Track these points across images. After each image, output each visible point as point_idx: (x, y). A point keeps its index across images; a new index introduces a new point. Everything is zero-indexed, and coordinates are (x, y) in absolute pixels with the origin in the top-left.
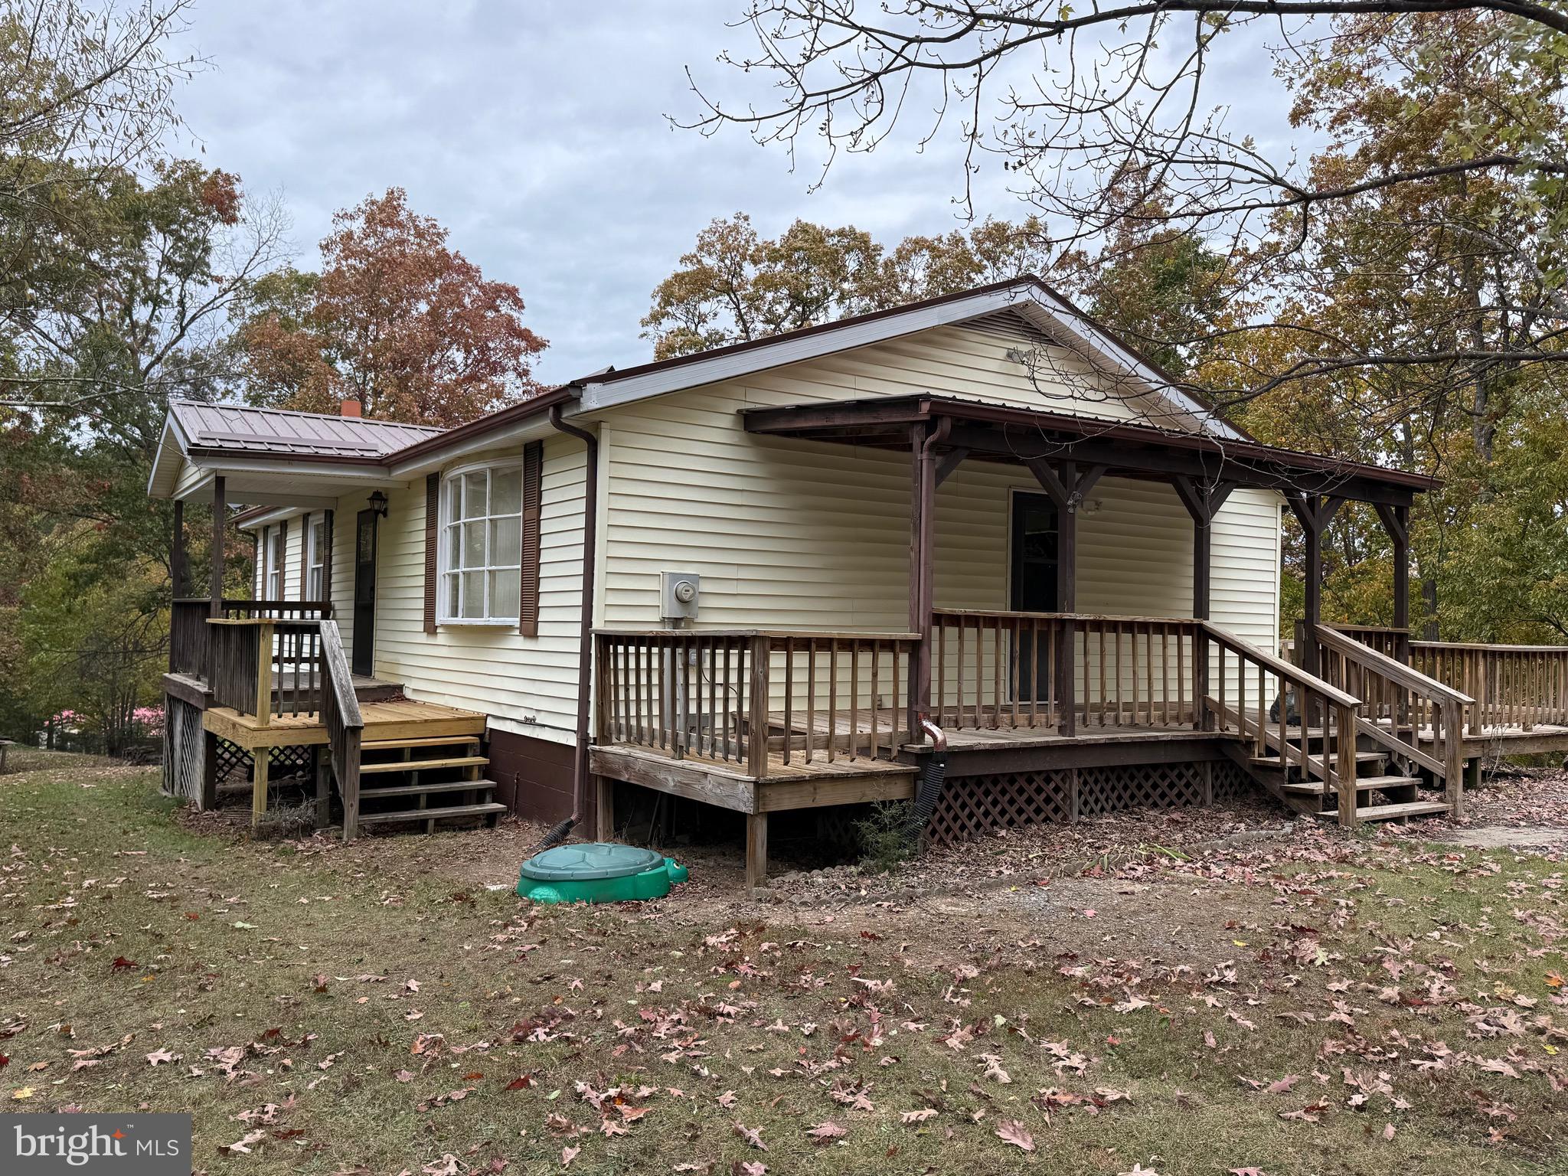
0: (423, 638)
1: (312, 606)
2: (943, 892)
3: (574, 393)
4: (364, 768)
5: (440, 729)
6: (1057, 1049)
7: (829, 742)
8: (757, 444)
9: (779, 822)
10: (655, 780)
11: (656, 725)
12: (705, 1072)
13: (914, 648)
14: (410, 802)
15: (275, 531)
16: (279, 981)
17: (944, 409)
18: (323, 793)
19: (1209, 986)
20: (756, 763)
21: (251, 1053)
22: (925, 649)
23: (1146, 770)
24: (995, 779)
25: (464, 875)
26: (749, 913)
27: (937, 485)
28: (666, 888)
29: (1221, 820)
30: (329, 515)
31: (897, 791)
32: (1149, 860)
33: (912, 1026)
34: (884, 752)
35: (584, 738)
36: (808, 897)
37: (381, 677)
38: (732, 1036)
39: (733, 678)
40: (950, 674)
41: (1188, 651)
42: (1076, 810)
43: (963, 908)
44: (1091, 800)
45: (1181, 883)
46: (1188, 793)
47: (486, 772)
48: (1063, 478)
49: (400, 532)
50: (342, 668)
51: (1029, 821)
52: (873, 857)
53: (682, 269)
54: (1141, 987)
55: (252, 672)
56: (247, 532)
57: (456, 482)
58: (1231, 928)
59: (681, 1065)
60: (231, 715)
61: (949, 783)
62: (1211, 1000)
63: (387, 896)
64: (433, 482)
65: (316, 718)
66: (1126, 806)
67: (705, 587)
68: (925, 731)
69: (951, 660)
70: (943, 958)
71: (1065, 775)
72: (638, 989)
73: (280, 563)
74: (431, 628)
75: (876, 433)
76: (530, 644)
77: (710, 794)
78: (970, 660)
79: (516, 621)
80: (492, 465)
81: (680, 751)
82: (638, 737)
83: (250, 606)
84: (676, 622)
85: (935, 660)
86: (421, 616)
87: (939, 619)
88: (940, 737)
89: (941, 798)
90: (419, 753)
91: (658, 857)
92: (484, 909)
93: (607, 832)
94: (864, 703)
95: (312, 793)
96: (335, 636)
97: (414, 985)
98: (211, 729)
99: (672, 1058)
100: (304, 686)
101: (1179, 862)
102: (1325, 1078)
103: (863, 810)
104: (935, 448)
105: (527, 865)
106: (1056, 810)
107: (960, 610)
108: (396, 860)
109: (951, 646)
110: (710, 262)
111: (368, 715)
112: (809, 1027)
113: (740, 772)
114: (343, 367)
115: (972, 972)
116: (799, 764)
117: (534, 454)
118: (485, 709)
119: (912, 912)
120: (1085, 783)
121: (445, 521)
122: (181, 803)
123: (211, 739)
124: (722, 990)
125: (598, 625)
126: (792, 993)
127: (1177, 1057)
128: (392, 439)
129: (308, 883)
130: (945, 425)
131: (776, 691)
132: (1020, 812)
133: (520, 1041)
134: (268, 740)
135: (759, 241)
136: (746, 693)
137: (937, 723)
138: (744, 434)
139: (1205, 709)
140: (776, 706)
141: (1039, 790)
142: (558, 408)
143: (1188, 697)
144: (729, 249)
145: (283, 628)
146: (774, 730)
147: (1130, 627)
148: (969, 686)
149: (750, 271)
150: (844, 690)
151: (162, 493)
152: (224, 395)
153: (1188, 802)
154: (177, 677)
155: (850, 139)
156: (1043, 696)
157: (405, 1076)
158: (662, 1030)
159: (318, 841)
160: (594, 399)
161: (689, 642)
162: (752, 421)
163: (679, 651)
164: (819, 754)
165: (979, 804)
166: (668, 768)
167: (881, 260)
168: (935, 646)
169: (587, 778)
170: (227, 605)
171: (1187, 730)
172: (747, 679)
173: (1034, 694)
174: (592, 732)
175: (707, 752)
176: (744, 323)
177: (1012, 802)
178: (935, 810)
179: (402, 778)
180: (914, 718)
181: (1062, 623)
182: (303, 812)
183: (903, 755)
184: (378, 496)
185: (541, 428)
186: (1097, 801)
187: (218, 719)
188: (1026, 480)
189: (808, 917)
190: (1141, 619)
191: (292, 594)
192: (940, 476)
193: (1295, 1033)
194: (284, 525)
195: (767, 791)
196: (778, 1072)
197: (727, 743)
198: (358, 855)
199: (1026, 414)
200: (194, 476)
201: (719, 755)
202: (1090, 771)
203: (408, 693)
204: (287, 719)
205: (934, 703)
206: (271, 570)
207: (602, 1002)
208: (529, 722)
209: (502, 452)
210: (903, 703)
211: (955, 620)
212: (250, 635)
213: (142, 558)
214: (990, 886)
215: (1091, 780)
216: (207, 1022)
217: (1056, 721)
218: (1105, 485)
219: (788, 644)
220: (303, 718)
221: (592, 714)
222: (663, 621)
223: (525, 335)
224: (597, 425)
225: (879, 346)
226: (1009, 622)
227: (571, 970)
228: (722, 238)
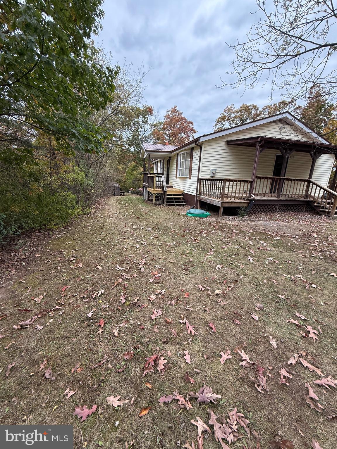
0: (175, 179)
1: (161, 174)
2: (250, 221)
3: (199, 139)
4: (167, 197)
5: (177, 192)
6: (262, 242)
7: (234, 197)
8: (229, 147)
9: (224, 208)
10: (207, 201)
11: (207, 193)
12: (208, 238)
13: (251, 182)
14: (173, 202)
15: (157, 163)
16: (156, 221)
17: (263, 139)
18: (162, 200)
19: (292, 238)
20: (222, 199)
21: (152, 229)
22: (254, 182)
23: (292, 205)
24: (263, 205)
25: (179, 212)
26: (218, 220)
27: (260, 153)
28: (207, 216)
29: (305, 215)
30: (164, 160)
31: (245, 205)
32: (289, 219)
33: (240, 237)
34: (244, 199)
35: (197, 194)
36: (228, 219)
37: (170, 185)
38: (213, 235)
39: (220, 186)
40: (257, 187)
41: (306, 185)
42: (277, 211)
43: (253, 223)
44: (281, 209)
45: (293, 223)
46: (300, 210)
47: (183, 199)
48: (286, 152)
49: (173, 163)
50: (165, 183)
51: (268, 212)
52: (240, 215)
53: (220, 116)
54: (280, 236)
55: (153, 183)
56: (153, 163)
57: (181, 154)
58: (300, 230)
59: (205, 237)
60: (151, 189)
61: (255, 205)
62: (292, 239)
63: (169, 213)
64: (178, 154)
65: (161, 190)
66: (287, 211)
67: (217, 171)
68: (252, 196)
69: (258, 185)
70: (248, 229)
71: (276, 205)
72: (201, 228)
73: (157, 168)
74: (177, 178)
75: (250, 144)
76: (190, 180)
77: (215, 203)
78: (262, 185)
79: (188, 176)
80: (186, 152)
81: (211, 197)
82: (205, 195)
83: (153, 174)
84: (212, 177)
85: (255, 185)
86: (175, 176)
87: (257, 177)
88: (254, 197)
89: (253, 207)
90: (174, 195)
91: (206, 212)
92: (181, 216)
93: (199, 208)
94: (241, 192)
95: (161, 199)
96: (164, 178)
97: (172, 224)
98: (149, 190)
99: (204, 236)
100: (160, 185)
101: (294, 220)
102: (308, 252)
103: (239, 208)
104: (261, 146)
105: (188, 211)
106: (274, 211)
107: (261, 176)
108: (170, 209)
109: (258, 183)
110: (225, 114)
111: (168, 189)
112: (224, 235)
113: (219, 200)
114: (166, 137)
115: (251, 231)
116: (229, 200)
117: (192, 149)
118: (183, 190)
119: (244, 223)
120: (280, 206)
121: (179, 161)
122: (145, 200)
123: (148, 192)
124: (212, 229)
125: (200, 177)
126: (222, 231)
127: (282, 246)
128: (172, 148)
129: (160, 211)
130: (263, 142)
131: (226, 189)
132: (267, 210)
133: (184, 232)
134: (155, 192)
135: (235, 109)
136: (222, 189)
137: (254, 195)
138: (226, 145)
139: (307, 195)
140: (226, 191)
141: (271, 207)
142: (196, 142)
143: (304, 194)
144: (229, 111)
145: (157, 177)
146: (225, 195)
147: (294, 180)
148: (261, 190)
149: (233, 115)
150: (238, 189)
151: (142, 157)
152: (150, 142)
153: (300, 211)
154: (144, 183)
155: (250, 86)
156: (274, 192)
157: (170, 233)
158: (203, 233)
159: (161, 206)
160: (202, 140)
161: (213, 180)
162: (228, 143)
163: (212, 181)
164: (233, 199)
165: (259, 209)
166: (209, 199)
167: (259, 110)
168: (255, 183)
169: (197, 200)
170: (151, 174)
171: (302, 199)
172: (222, 187)
173: (273, 191)
174: (198, 193)
175: (215, 197)
176: (231, 125)
177: (266, 209)
178: (251, 209)
179: (172, 198)
180: (250, 194)
181: (281, 179)
182: (159, 202)
183: (247, 200)
184: (170, 157)
185: (193, 145)
186: (282, 210)
187: (149, 189)
188: (279, 153)
189: (227, 222)
190: (297, 178)
191: (159, 172)
192: (261, 152)
193: (305, 246)
194: (158, 162)
195: (223, 203)
196: (218, 239)
197: (218, 196)
198: (166, 208)
199: (280, 139)
200: (146, 154)
201: (216, 198)
202: (281, 205)
203: (173, 187)
204: (158, 189)
205: (254, 192)
206: (156, 169)
207: (196, 229)
208: (189, 192)
209: (187, 150)
210: (248, 192)
211: (260, 178)
212: (153, 177)
213: (140, 167)
214: (258, 221)
215: (281, 206)
216: (147, 225)
217: (276, 196)
218: (294, 153)
219: (229, 180)
220: (160, 189)
221: (198, 191)
222: (210, 177)
223: (194, 131)
224: (202, 144)
225: (253, 128)
226: (270, 178)
227: (192, 225)
228: (229, 109)
